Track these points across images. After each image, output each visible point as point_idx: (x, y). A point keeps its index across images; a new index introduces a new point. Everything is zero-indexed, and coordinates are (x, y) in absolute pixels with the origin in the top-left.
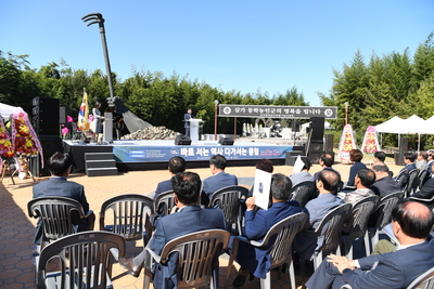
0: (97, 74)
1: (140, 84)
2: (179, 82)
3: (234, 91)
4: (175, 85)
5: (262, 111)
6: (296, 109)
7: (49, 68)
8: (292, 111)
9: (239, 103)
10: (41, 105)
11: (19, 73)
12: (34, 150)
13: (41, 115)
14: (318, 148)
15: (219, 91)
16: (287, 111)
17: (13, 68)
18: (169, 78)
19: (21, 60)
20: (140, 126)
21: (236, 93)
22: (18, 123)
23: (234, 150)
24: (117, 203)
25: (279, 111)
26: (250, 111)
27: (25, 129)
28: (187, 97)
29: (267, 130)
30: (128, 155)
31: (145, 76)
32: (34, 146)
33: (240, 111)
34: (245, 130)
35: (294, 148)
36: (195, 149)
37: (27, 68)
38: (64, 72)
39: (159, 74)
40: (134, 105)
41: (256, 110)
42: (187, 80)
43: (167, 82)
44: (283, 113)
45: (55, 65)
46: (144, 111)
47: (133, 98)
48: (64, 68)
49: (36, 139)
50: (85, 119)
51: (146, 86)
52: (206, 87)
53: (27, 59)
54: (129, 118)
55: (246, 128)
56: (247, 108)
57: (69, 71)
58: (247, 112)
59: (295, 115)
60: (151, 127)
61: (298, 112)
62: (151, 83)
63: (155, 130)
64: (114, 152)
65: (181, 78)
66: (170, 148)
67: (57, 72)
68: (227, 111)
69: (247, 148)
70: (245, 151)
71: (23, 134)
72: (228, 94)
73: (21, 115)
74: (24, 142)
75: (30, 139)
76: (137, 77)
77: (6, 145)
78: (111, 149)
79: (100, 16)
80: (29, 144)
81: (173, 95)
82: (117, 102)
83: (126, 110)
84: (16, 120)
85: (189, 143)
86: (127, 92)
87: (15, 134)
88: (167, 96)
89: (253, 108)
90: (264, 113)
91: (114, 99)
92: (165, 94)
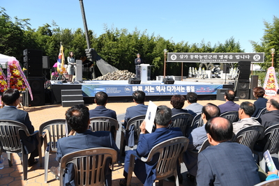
0: (79, 31)
1: (110, 38)
2: (140, 36)
3: (183, 42)
4: (137, 39)
5: (201, 57)
6: (229, 55)
7: (44, 28)
8: (226, 57)
9: (187, 51)
10: (28, 55)
11: (22, 32)
12: (24, 88)
13: (29, 62)
14: (245, 87)
15: (171, 42)
16: (222, 57)
17: (17, 28)
18: (132, 33)
19: (25, 23)
20: (109, 70)
21: (184, 44)
22: (12, 68)
23: (174, 87)
24: (51, 126)
25: (215, 57)
26: (192, 57)
27: (17, 72)
28: (146, 47)
29: (209, 73)
30: (93, 91)
31: (114, 32)
32: (24, 85)
33: (183, 58)
34: (190, 73)
35: (224, 86)
36: (144, 87)
37: (29, 28)
38: (55, 31)
39: (125, 31)
40: (105, 54)
41: (196, 57)
42: (146, 34)
43: (130, 36)
44: (218, 58)
45: (48, 26)
46: (113, 58)
47: (105, 49)
48: (55, 28)
49: (26, 80)
50: (62, 65)
51: (114, 40)
52: (161, 39)
53: (28, 22)
54: (102, 64)
55: (191, 71)
56: (189, 55)
57: (58, 30)
58: (189, 58)
59: (228, 60)
60: (117, 70)
61: (231, 57)
62: (118, 37)
63: (120, 73)
64: (83, 89)
65: (141, 33)
66: (124, 86)
67: (50, 31)
68: (173, 58)
69: (185, 86)
70: (184, 88)
71: (16, 76)
72: (178, 45)
73: (14, 62)
74: (16, 82)
75: (21, 79)
76: (108, 33)
77: (3, 84)
78: (80, 87)
80: (20, 83)
81: (135, 47)
82: (92, 52)
83: (99, 58)
84: (10, 66)
85: (139, 82)
86: (100, 45)
87: (9, 76)
88: (130, 47)
89: (194, 55)
90: (203, 58)
91: (90, 50)
92: (129, 45)
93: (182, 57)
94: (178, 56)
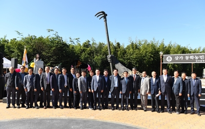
1: (133, 48)
2: (159, 45)
5: (197, 58)
7: (86, 43)
26: (187, 58)
31: (137, 43)
33: (179, 59)
39: (146, 41)
41: (192, 57)
43: (149, 45)
45: (89, 41)
51: (137, 49)
53: (79, 40)
56: (184, 57)
58: (184, 59)
60: (130, 71)
62: (140, 46)
67: (90, 45)
68: (169, 59)
76: (132, 44)
79: (103, 13)
83: (117, 62)
88: (148, 53)
89: (189, 56)
90: (199, 59)
91: (110, 56)
92: (147, 52)
93: (177, 58)
94: (173, 57)
